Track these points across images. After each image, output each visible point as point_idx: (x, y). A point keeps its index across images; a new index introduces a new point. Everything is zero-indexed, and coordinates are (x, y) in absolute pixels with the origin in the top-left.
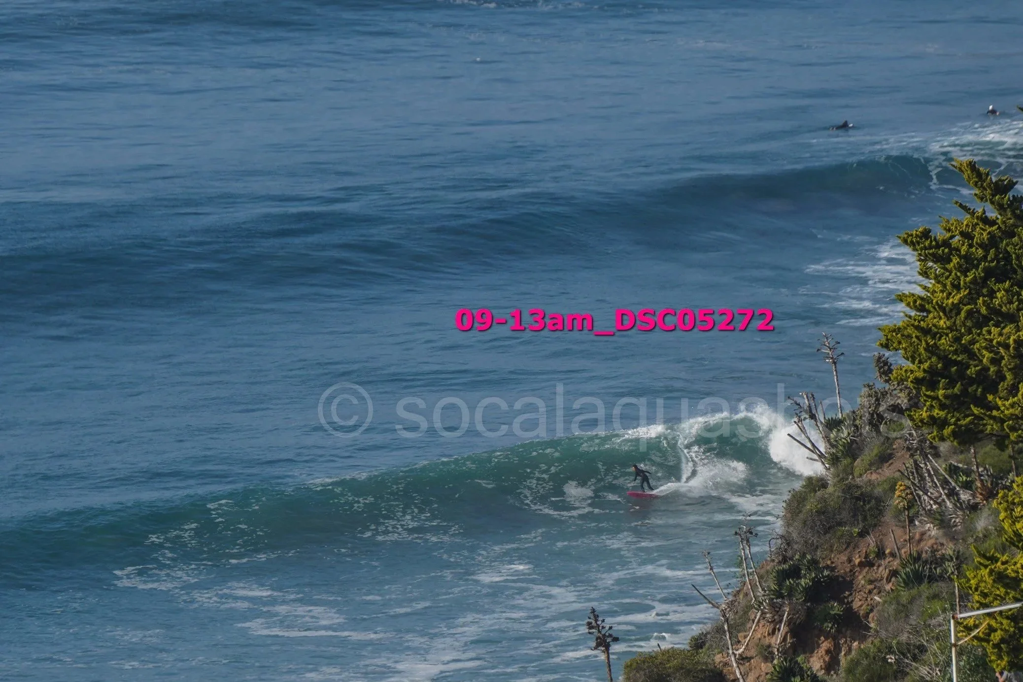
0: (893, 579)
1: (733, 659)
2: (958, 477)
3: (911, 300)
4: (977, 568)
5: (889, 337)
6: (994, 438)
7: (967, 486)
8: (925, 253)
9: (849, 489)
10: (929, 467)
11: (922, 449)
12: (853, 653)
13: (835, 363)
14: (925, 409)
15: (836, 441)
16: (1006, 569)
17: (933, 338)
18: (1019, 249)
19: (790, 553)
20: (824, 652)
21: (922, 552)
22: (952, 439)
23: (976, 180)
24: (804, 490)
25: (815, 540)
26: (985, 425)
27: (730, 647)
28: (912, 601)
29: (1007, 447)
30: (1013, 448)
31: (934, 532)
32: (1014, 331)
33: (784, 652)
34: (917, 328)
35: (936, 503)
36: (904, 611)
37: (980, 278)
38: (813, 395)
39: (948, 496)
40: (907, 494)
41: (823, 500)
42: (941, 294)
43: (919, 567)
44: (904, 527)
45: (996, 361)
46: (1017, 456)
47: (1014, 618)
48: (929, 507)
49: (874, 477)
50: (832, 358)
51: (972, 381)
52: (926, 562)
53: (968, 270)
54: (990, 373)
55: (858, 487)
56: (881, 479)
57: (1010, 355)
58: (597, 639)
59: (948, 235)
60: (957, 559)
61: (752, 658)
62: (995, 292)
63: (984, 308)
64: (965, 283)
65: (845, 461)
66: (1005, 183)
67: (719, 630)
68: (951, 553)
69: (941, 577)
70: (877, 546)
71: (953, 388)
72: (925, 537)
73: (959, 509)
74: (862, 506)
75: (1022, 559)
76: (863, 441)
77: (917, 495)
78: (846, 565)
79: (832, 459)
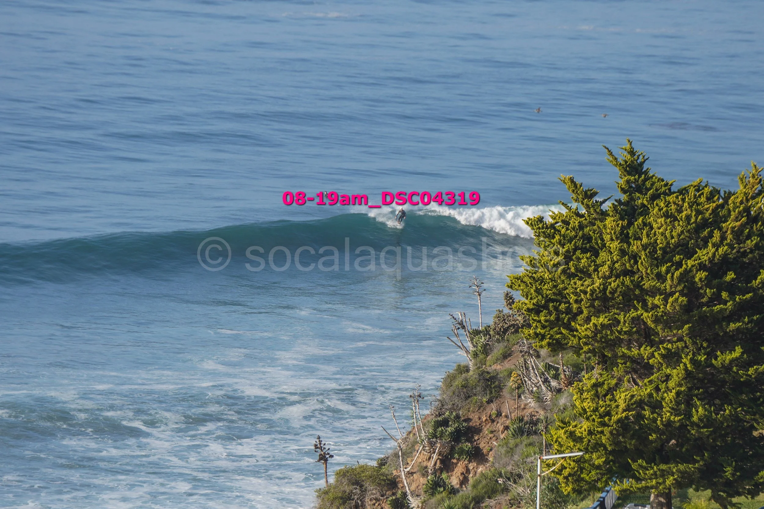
0: (506, 432)
1: (403, 474)
2: (550, 371)
3: (528, 260)
4: (557, 429)
5: (513, 281)
6: (574, 349)
7: (556, 377)
8: (539, 231)
9: (482, 373)
10: (533, 363)
11: (529, 352)
12: (478, 475)
13: (480, 295)
14: (532, 328)
15: (477, 343)
16: (575, 431)
17: (540, 284)
18: (597, 234)
19: (443, 411)
20: (459, 474)
21: (524, 416)
22: (547, 347)
23: (574, 188)
24: (455, 372)
25: (459, 403)
26: (568, 340)
27: (402, 466)
28: (517, 445)
29: (581, 354)
30: (585, 356)
31: (533, 404)
32: (590, 284)
33: (434, 473)
34: (530, 277)
35: (536, 386)
36: (511, 451)
37: (572, 249)
38: (464, 314)
39: (543, 382)
40: (518, 379)
41: (466, 379)
42: (547, 258)
43: (522, 425)
44: (515, 400)
45: (578, 301)
46: (587, 361)
47: (578, 461)
48: (531, 389)
49: (498, 367)
50: (477, 292)
51: (562, 313)
52: (526, 423)
53: (565, 244)
54: (574, 308)
55: (488, 373)
56: (503, 369)
57: (587, 299)
58: (320, 455)
59: (553, 222)
60: (546, 422)
61: (415, 473)
62: (581, 259)
63: (573, 268)
64: (562, 252)
65: (481, 356)
66: (591, 192)
67: (396, 455)
68: (542, 418)
69: (535, 433)
70: (497, 411)
71: (550, 316)
72: (527, 407)
73: (550, 391)
74: (490, 385)
75: (585, 425)
76: (493, 345)
77: (525, 380)
78: (477, 420)
79: (474, 354)
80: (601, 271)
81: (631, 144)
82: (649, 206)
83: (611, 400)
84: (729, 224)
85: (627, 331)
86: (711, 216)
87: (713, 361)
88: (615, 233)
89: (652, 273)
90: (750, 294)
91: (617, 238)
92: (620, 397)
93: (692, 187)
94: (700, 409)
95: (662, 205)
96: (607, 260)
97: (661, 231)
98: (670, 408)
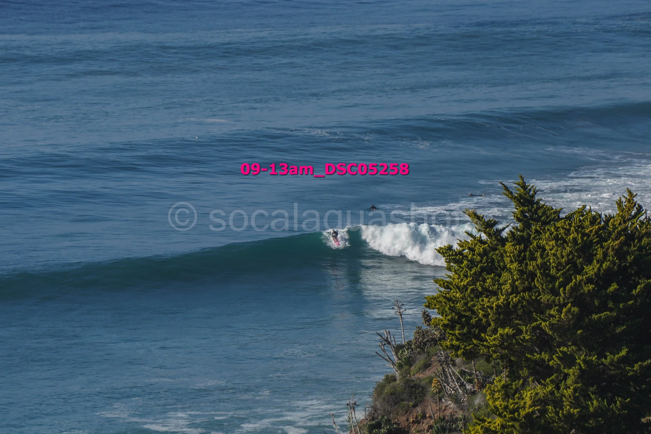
0: (430, 430)
2: (465, 377)
3: (441, 283)
4: (474, 425)
5: (430, 302)
6: (485, 357)
7: (470, 381)
8: (449, 258)
9: (407, 382)
10: (450, 371)
11: (447, 361)
13: (401, 315)
14: (448, 340)
15: (401, 356)
16: (490, 426)
17: (453, 303)
18: (499, 257)
19: (376, 416)
21: (445, 416)
22: (462, 356)
23: (477, 220)
24: (384, 382)
25: (388, 408)
26: (480, 350)
29: (491, 361)
30: (494, 362)
31: (452, 405)
32: (495, 300)
34: (445, 297)
35: (453, 390)
37: (478, 272)
38: (389, 332)
39: (460, 386)
40: (438, 385)
41: (394, 387)
42: (458, 280)
43: (444, 424)
44: (436, 403)
45: (486, 316)
46: (496, 366)
48: (450, 392)
49: (421, 376)
50: (400, 313)
51: (473, 326)
52: (447, 421)
53: (472, 268)
54: (483, 322)
55: (413, 381)
56: (425, 376)
57: (494, 313)
59: (461, 249)
60: (463, 420)
62: (486, 280)
63: (480, 288)
64: (470, 274)
65: (406, 367)
66: (492, 222)
68: (461, 417)
69: (455, 430)
70: (422, 413)
71: (463, 330)
72: (447, 408)
73: (466, 393)
74: (414, 391)
75: (498, 421)
76: (416, 357)
77: (444, 385)
78: (405, 422)
79: (399, 366)
80: (504, 289)
81: (523, 180)
82: (541, 231)
83: (519, 398)
84: (610, 243)
85: (529, 339)
86: (595, 237)
87: (603, 360)
88: (513, 256)
89: (547, 289)
90: (632, 302)
91: (516, 261)
92: (527, 395)
93: (577, 214)
94: (595, 402)
95: (553, 230)
96: (508, 279)
97: (553, 252)
98: (569, 402)
